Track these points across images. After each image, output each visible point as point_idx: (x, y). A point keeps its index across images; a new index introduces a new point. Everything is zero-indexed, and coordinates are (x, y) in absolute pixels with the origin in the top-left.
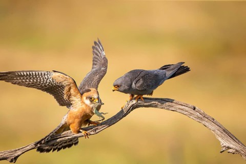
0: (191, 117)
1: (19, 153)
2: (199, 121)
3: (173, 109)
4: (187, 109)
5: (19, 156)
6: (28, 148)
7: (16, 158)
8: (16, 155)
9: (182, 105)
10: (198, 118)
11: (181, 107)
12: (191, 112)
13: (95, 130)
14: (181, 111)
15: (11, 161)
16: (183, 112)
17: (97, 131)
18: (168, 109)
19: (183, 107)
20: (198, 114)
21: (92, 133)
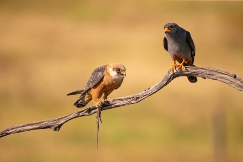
0: (232, 85)
1: (63, 121)
2: (240, 89)
3: (214, 77)
4: (227, 77)
5: (62, 124)
6: (71, 116)
7: (60, 126)
8: (60, 123)
9: (223, 74)
10: (239, 86)
11: (221, 75)
12: (232, 80)
13: (137, 99)
14: (221, 79)
15: (55, 129)
16: (224, 80)
17: (138, 100)
18: (209, 78)
19: (224, 76)
20: (239, 82)
21: (134, 102)
